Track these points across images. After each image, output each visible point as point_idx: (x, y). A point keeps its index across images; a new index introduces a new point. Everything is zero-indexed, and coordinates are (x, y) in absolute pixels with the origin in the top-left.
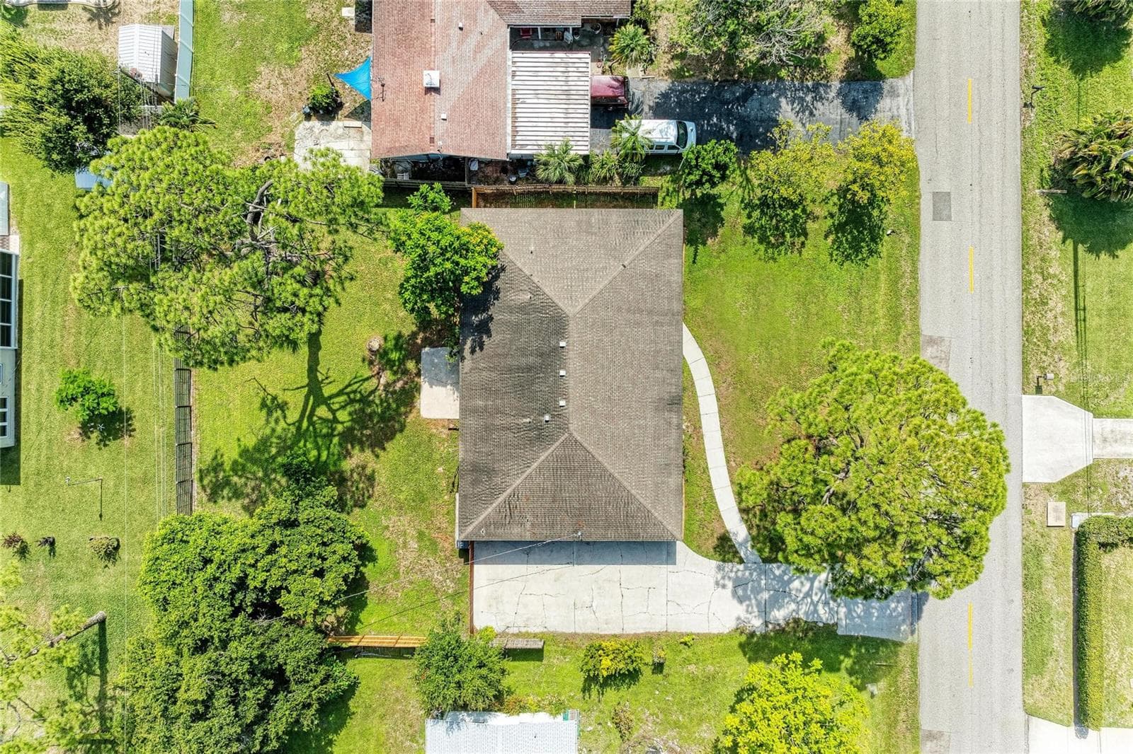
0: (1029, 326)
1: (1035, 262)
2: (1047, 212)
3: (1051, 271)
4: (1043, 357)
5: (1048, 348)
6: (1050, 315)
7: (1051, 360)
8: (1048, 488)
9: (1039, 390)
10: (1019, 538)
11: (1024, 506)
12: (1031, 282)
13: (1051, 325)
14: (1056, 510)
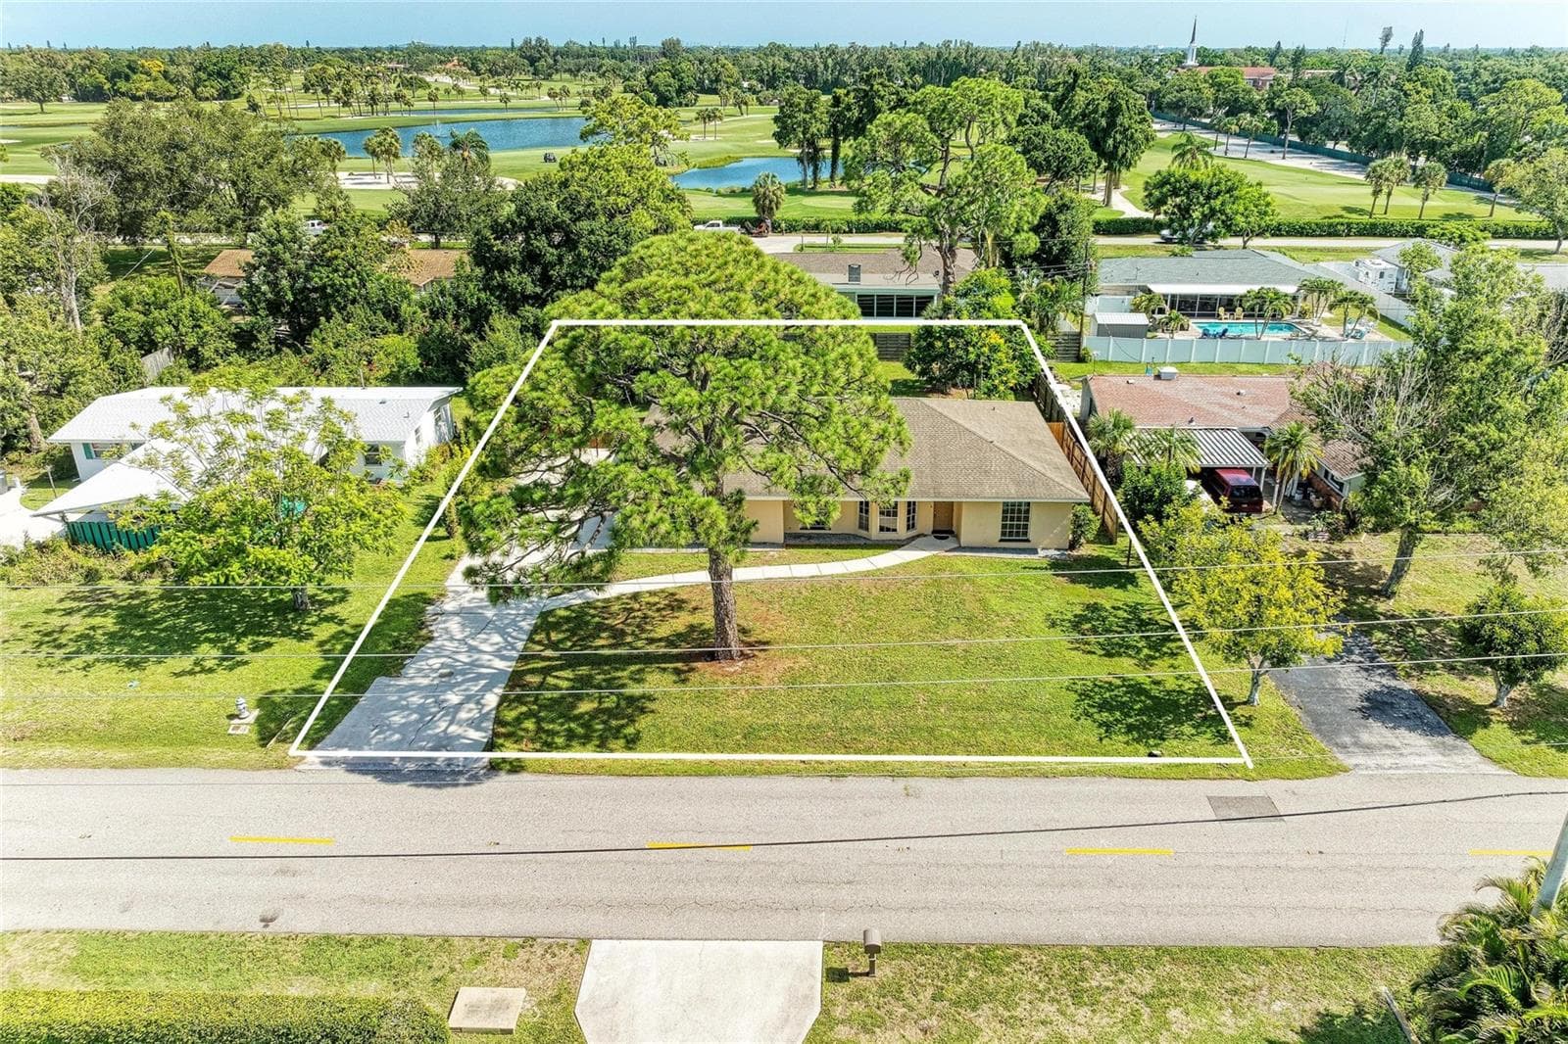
0: (1008, 960)
1: (1188, 980)
2: (1343, 1010)
3: (1174, 1013)
4: (930, 991)
5: (957, 1004)
6: (1048, 1009)
7: (921, 1009)
8: (563, 997)
9: (836, 975)
10: (450, 928)
11: (529, 941)
12: (1128, 967)
13: (1019, 1012)
14: (499, 1006)
